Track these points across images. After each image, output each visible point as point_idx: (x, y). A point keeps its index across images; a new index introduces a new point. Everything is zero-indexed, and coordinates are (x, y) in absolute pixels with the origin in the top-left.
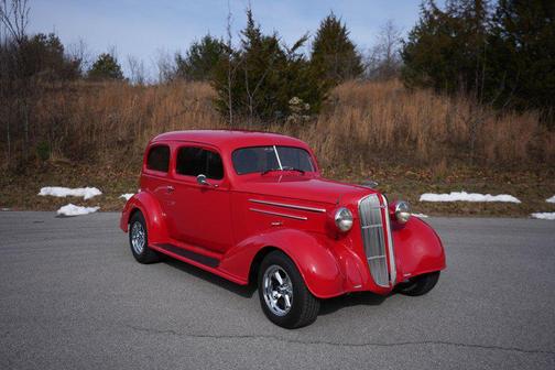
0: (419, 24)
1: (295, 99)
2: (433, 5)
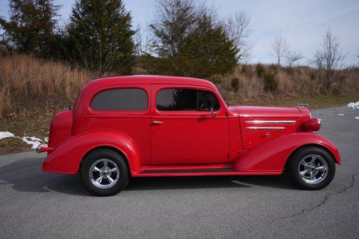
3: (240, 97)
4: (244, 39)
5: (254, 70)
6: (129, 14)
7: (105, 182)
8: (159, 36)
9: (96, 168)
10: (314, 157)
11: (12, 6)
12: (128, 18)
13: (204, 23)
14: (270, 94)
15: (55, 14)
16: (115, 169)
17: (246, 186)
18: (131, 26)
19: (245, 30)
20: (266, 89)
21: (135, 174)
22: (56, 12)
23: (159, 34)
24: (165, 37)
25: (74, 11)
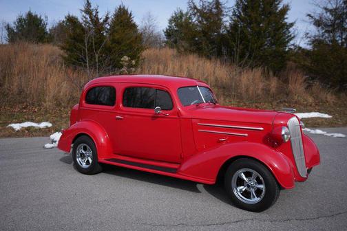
0: (174, 15)
1: (125, 57)
2: (194, 4)
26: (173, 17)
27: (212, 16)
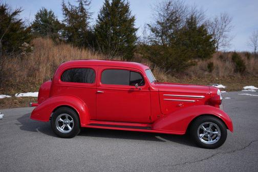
3: (212, 77)
4: (227, 33)
5: (230, 56)
6: (134, 17)
7: (66, 129)
8: (153, 32)
9: (61, 120)
10: (212, 124)
11: (64, 14)
12: (133, 20)
13: (192, 22)
14: (239, 75)
15: (89, 18)
16: (72, 121)
17: (162, 141)
18: (134, 25)
19: (228, 26)
20: (236, 71)
21: (84, 125)
22: (90, 16)
23: (153, 30)
24: (158, 32)
25: (99, 16)
26: (38, 13)
27: (77, 17)
